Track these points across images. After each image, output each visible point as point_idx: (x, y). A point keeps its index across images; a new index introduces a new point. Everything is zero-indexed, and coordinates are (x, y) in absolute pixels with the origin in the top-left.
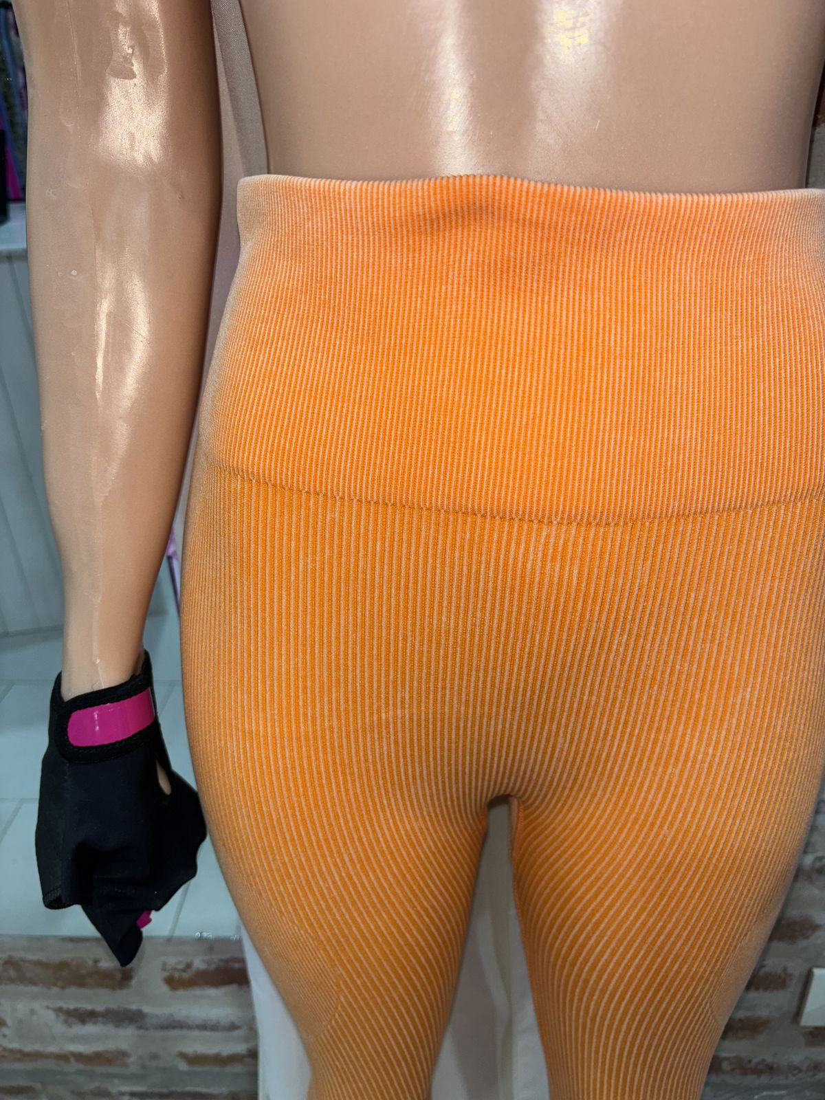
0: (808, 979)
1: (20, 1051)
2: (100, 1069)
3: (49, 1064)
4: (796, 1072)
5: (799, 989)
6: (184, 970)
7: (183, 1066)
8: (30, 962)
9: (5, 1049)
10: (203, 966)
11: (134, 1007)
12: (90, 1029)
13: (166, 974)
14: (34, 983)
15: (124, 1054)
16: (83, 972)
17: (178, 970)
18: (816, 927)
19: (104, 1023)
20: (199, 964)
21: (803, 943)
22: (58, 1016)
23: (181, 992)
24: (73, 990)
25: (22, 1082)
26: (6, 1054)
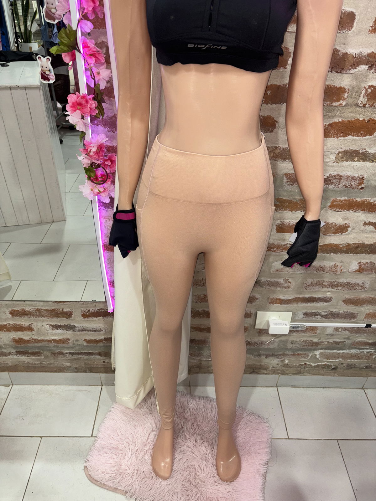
0: (256, 315)
1: (37, 339)
2: (61, 345)
3: (45, 344)
4: (256, 345)
5: (255, 318)
6: (87, 312)
7: (85, 344)
8: (43, 310)
9: (33, 339)
10: (93, 311)
11: (72, 324)
12: (59, 331)
13: (82, 313)
14: (44, 317)
15: (68, 339)
16: (59, 313)
17: (86, 312)
18: (257, 299)
19: (63, 330)
20: (92, 310)
21: (254, 304)
22: (50, 327)
23: (86, 319)
24: (55, 319)
25: (37, 351)
26: (33, 340)
